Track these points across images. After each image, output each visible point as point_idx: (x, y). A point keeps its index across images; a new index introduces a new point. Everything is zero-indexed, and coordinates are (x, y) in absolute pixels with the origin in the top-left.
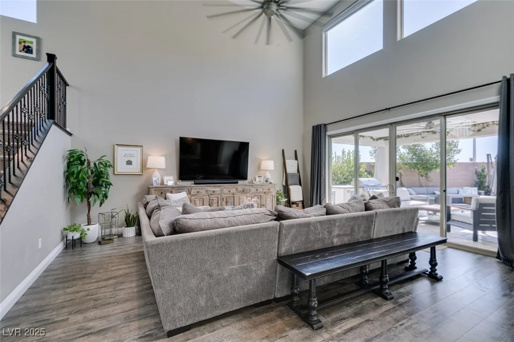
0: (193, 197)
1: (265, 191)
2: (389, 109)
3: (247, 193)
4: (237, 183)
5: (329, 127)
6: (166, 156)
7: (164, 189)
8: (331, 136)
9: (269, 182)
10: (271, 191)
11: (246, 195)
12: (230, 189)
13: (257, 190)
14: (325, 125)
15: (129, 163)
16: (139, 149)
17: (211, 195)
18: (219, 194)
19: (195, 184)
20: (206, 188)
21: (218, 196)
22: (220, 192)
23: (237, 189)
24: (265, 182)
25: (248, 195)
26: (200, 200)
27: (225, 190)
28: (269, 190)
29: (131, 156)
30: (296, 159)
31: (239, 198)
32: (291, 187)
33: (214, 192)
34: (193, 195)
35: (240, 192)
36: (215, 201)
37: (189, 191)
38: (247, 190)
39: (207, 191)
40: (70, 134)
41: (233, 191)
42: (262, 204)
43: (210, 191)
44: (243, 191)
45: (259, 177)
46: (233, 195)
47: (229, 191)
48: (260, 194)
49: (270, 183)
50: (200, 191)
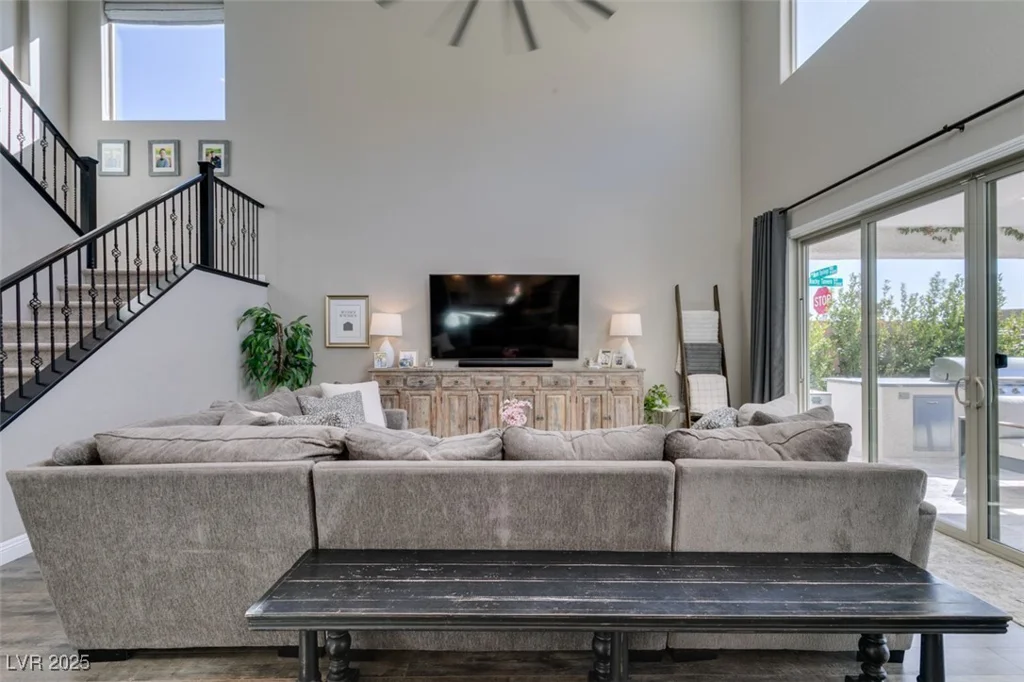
0: (446, 393)
1: (612, 385)
2: (960, 125)
3: (564, 388)
4: (551, 365)
5: (796, 215)
6: (403, 315)
7: (393, 374)
8: (805, 241)
9: (624, 365)
10: (627, 385)
11: (563, 392)
12: (524, 379)
13: (591, 382)
14: (784, 211)
15: (348, 327)
16: (362, 302)
17: (483, 389)
18: (499, 388)
19: (461, 365)
20: (473, 375)
21: (497, 392)
22: (501, 384)
23: (540, 379)
24: (615, 365)
25: (568, 393)
26: (459, 400)
27: (512, 379)
28: (623, 382)
29: (351, 314)
30: (717, 307)
31: (546, 400)
32: (692, 379)
33: (488, 383)
34: (447, 389)
35: (549, 385)
36: (491, 403)
37: (438, 379)
38: (565, 381)
39: (473, 381)
40: (265, 285)
41: (533, 382)
42: (605, 414)
43: (481, 380)
44: (556, 383)
45: (604, 352)
46: (530, 392)
47: (524, 383)
48: (600, 392)
49: (629, 367)
50: (460, 380)
